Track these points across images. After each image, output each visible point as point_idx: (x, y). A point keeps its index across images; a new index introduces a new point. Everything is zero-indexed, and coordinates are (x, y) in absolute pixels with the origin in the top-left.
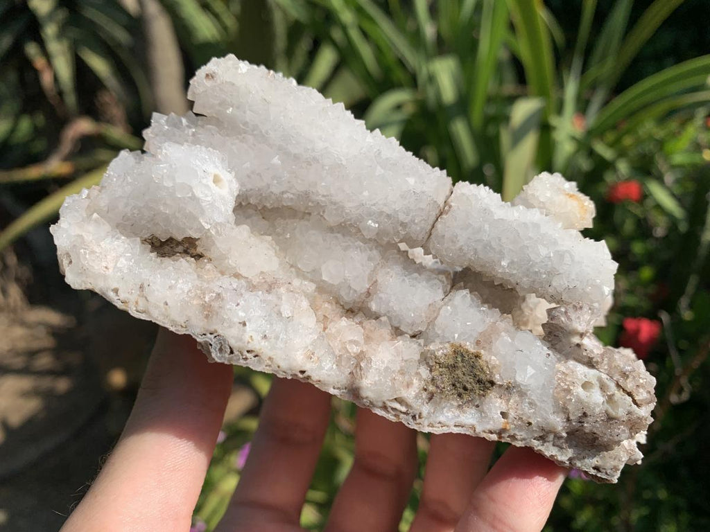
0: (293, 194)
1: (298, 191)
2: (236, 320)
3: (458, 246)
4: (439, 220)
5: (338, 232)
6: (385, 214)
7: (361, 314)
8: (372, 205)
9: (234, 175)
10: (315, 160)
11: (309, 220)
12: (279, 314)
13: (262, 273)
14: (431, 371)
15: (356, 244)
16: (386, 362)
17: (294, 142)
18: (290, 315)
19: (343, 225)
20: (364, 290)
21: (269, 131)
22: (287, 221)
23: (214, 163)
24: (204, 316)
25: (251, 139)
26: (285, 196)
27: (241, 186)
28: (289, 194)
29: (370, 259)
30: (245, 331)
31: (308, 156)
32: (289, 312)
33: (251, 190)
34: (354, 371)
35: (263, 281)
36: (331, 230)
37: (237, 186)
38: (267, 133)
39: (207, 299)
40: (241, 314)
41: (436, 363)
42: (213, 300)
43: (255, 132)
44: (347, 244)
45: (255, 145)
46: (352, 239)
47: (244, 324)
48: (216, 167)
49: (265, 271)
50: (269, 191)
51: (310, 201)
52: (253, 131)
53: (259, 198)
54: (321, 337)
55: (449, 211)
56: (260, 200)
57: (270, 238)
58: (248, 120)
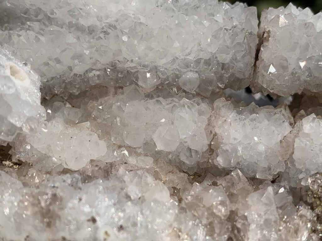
0: (99, 70)
1: (103, 64)
2: (83, 218)
3: (290, 70)
4: (262, 49)
5: (158, 96)
6: (202, 61)
7: (209, 175)
8: (187, 55)
9: (30, 67)
10: (112, 26)
11: (123, 93)
12: (128, 197)
13: (92, 161)
14: (312, 209)
15: (181, 102)
16: (262, 213)
17: (84, 14)
18: (140, 195)
19: (160, 87)
20: (205, 148)
21: (55, 11)
22: (100, 100)
23: (5, 55)
24: (46, 224)
25: (36, 25)
26: (91, 75)
27: (41, 76)
28: (94, 72)
29: (201, 113)
30: (96, 229)
31: (104, 25)
32: (137, 192)
33: (52, 78)
34: (232, 236)
35: (97, 169)
36: (149, 96)
37: (37, 77)
38: (52, 13)
39: (43, 204)
40: (87, 209)
41: (315, 198)
42: (50, 204)
43: (40, 17)
44: (172, 105)
45: (43, 30)
46: (174, 99)
47: (94, 220)
48: (9, 59)
49: (95, 159)
50: (72, 74)
51: (118, 72)
52: (36, 16)
53: (63, 85)
54: (182, 210)
55: (269, 36)
56: (65, 88)
57: (88, 124)
58: (28, 6)
